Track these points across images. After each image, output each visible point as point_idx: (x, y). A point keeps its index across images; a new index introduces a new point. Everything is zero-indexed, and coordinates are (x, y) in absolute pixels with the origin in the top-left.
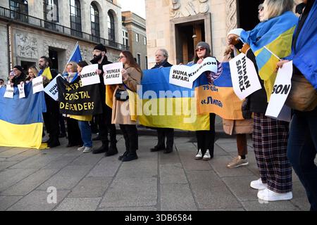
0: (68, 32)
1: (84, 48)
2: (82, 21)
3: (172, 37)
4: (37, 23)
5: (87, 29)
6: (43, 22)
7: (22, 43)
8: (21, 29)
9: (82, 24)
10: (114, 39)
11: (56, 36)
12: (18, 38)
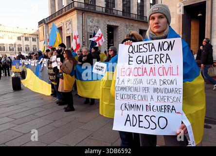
0: (120, 14)
1: (131, 24)
4: (100, 10)
5: (134, 10)
6: (104, 9)
7: (91, 24)
8: (90, 14)
11: (112, 17)
12: (88, 20)
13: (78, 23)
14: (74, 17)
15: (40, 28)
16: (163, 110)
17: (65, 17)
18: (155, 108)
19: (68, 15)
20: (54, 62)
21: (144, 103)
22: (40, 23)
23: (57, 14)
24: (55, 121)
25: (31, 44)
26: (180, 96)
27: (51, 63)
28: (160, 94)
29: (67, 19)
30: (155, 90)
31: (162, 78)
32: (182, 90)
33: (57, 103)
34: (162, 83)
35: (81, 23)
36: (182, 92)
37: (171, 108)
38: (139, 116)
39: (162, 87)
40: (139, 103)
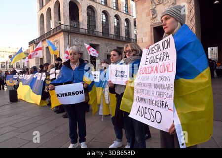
0: (101, 34)
1: (110, 43)
2: (109, 27)
3: (151, 36)
4: (83, 31)
5: (112, 31)
6: (87, 31)
7: (76, 43)
8: (75, 35)
9: (109, 29)
10: (129, 36)
11: (94, 38)
12: (73, 40)
13: (64, 42)
14: (61, 38)
15: (30, 48)
16: (159, 105)
17: (53, 38)
18: (154, 102)
19: (56, 36)
20: (52, 74)
21: (148, 97)
22: (31, 43)
23: (46, 35)
24: (56, 127)
25: (21, 61)
26: (172, 92)
27: (49, 75)
28: (158, 90)
29: (55, 40)
30: (156, 86)
31: (161, 75)
32: (173, 86)
33: (55, 112)
34: (160, 78)
35: (68, 42)
36: (173, 89)
37: (165, 104)
38: (145, 108)
39: (159, 83)
40: (145, 97)
